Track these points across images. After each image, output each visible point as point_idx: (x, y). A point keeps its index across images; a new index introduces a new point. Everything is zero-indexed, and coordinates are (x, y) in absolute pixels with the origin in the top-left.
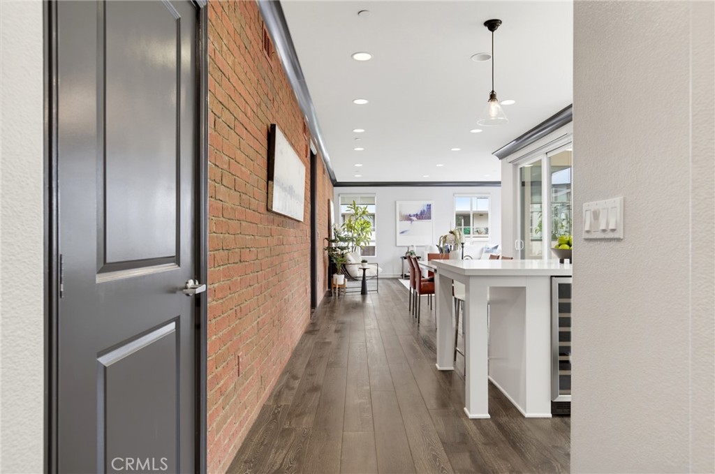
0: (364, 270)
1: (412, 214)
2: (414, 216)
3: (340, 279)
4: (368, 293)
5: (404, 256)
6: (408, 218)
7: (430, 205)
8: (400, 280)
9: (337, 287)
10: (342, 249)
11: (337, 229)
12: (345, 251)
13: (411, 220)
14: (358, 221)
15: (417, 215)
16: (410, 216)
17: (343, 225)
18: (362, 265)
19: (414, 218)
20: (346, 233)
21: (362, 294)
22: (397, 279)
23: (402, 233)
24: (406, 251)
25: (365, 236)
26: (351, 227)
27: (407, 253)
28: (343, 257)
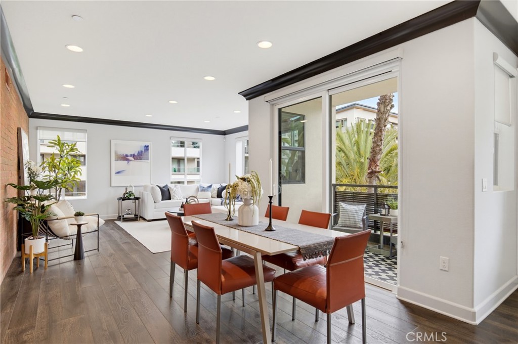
0: (79, 226)
1: (129, 154)
2: (131, 155)
3: (37, 245)
4: (85, 254)
5: (122, 197)
6: (125, 158)
7: (148, 146)
8: (116, 222)
9: (33, 257)
10: (41, 199)
11: (33, 169)
12: (46, 203)
13: (128, 160)
14: (64, 159)
15: (134, 155)
16: (127, 156)
17: (43, 163)
18: (76, 220)
19: (131, 158)
20: (47, 173)
21: (75, 259)
22: (113, 221)
23: (118, 173)
24: (124, 192)
25: (74, 177)
26: (54, 167)
27: (124, 194)
28: (43, 212)
